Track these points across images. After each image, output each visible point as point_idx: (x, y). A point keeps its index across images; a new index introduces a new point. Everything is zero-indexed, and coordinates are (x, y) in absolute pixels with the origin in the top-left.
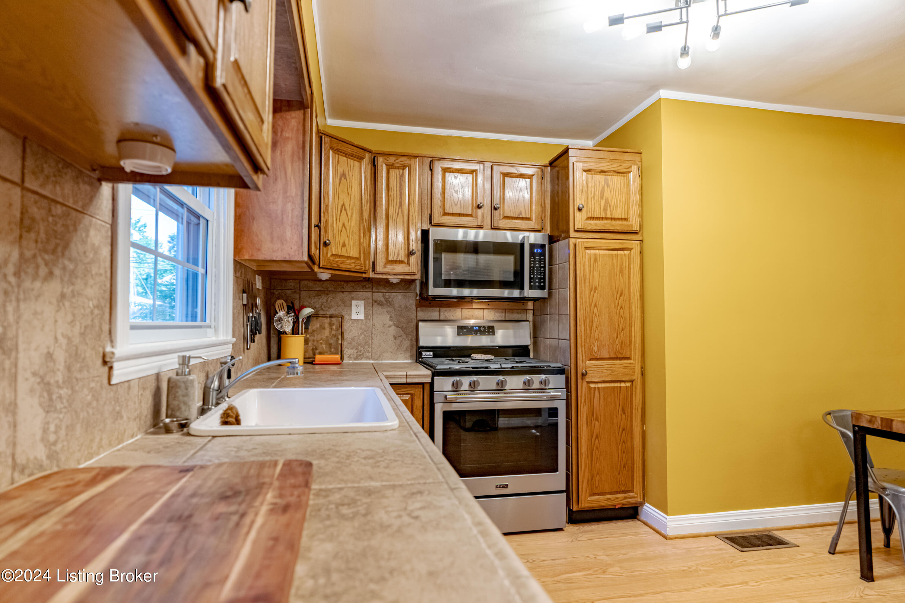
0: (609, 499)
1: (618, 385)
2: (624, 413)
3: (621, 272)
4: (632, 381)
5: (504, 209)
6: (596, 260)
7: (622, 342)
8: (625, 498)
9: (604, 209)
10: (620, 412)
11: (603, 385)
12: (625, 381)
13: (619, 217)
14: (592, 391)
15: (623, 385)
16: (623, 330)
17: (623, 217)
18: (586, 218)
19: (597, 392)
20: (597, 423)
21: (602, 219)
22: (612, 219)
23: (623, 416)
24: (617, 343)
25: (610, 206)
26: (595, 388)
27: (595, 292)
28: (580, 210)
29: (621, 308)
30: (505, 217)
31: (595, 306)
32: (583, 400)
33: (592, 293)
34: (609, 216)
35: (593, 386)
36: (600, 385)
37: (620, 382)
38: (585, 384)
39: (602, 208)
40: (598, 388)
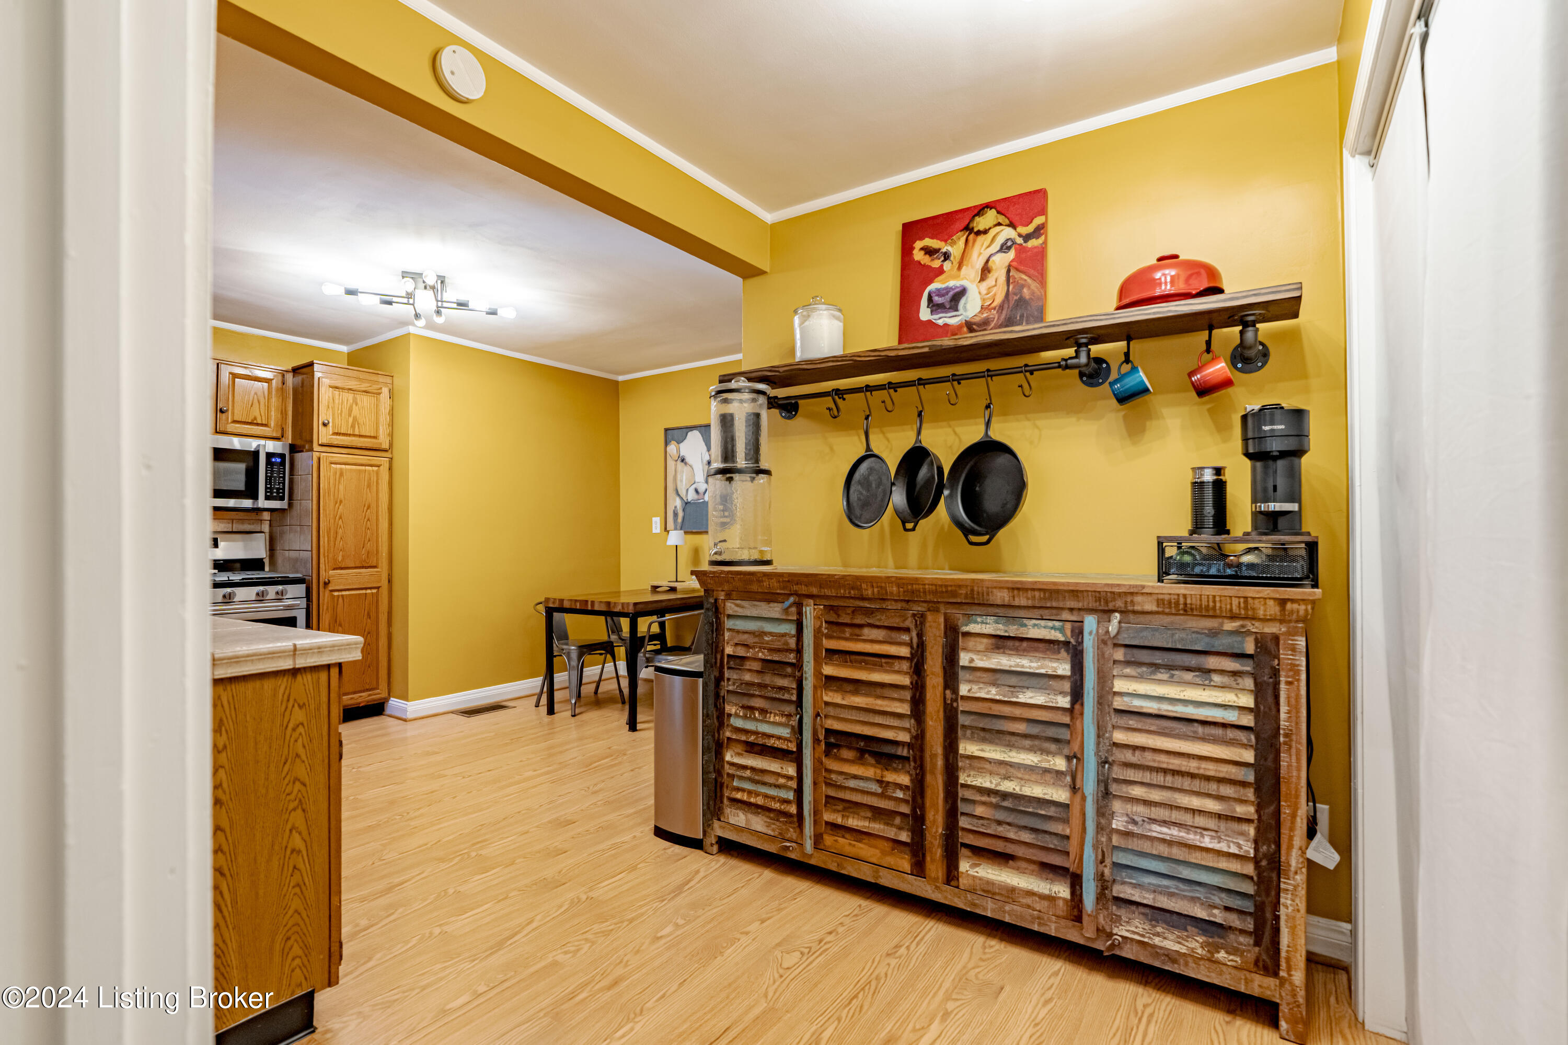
0: (352, 698)
1: (364, 592)
2: (370, 618)
3: (369, 486)
4: (378, 588)
5: (233, 413)
6: (341, 474)
7: (368, 552)
8: (370, 695)
9: (352, 426)
10: (366, 617)
11: (347, 593)
12: (371, 588)
13: (368, 434)
14: (336, 599)
15: (369, 591)
16: (369, 541)
17: (372, 435)
18: (331, 433)
19: (340, 600)
21: (350, 435)
22: (360, 436)
23: (369, 620)
24: (363, 552)
25: (358, 424)
26: (338, 596)
27: (340, 504)
28: (325, 425)
29: (368, 520)
30: (235, 422)
31: (340, 518)
32: (325, 608)
33: (337, 505)
34: (357, 432)
35: (336, 594)
36: (344, 593)
37: (366, 589)
38: (327, 592)
39: (350, 425)
40: (342, 596)
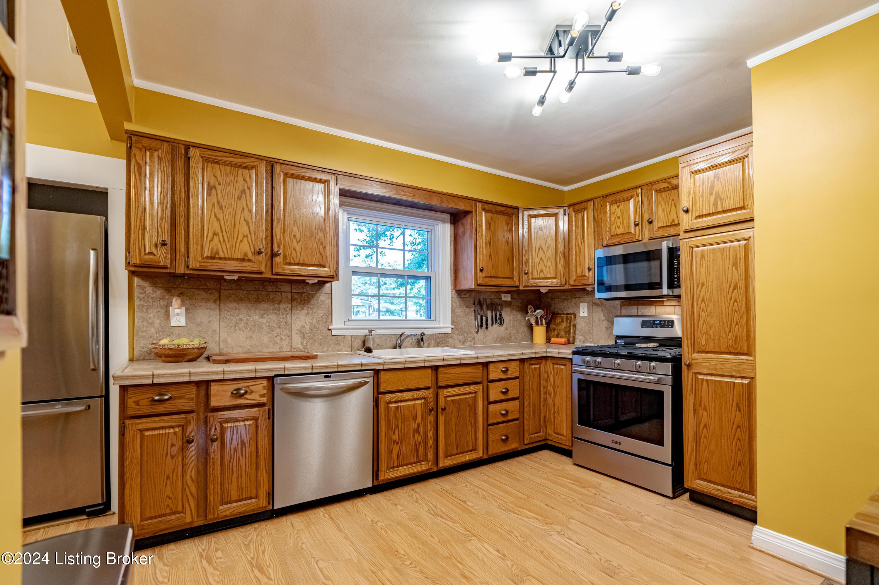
0: (718, 490)
1: (733, 380)
2: (740, 410)
3: (735, 264)
4: (749, 378)
6: (703, 257)
7: (736, 337)
8: (740, 497)
9: (714, 204)
10: (734, 408)
11: (713, 378)
12: (742, 378)
13: (733, 207)
14: (700, 382)
15: (739, 381)
16: (737, 324)
17: (738, 206)
18: (694, 217)
19: (705, 383)
20: (705, 413)
21: (713, 214)
22: (724, 212)
23: (736, 413)
24: (730, 337)
25: (721, 199)
26: (703, 380)
27: (702, 287)
28: (687, 211)
29: (735, 301)
31: (703, 300)
32: (689, 389)
33: (699, 288)
34: (720, 209)
35: (701, 377)
36: (709, 378)
37: (736, 377)
38: (691, 374)
39: (712, 203)
40: (707, 380)
